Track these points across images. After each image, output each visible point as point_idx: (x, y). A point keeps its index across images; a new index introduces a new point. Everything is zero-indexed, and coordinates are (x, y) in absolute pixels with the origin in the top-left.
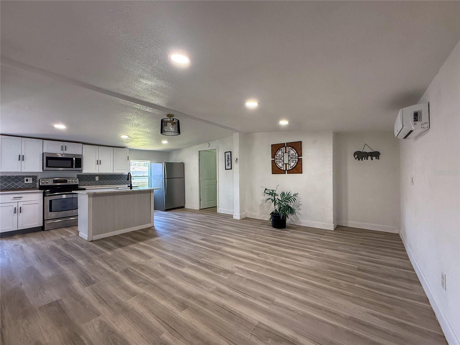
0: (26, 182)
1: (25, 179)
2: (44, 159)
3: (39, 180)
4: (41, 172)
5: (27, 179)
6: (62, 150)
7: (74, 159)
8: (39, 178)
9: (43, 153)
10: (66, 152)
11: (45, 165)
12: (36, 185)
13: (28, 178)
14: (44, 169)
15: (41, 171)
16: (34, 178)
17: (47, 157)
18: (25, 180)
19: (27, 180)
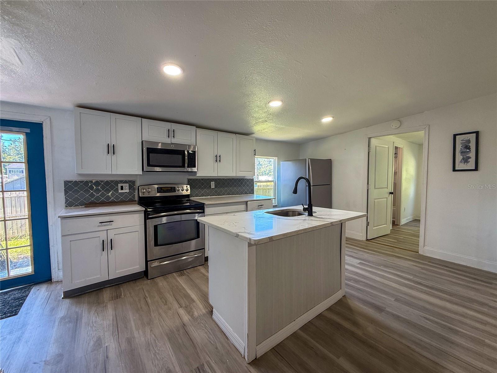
0: (120, 191)
1: (120, 185)
2: (144, 151)
3: (139, 187)
4: (140, 175)
5: (121, 186)
6: (169, 137)
7: (186, 153)
8: (138, 184)
9: (142, 142)
10: (174, 141)
11: (145, 162)
12: (134, 195)
13: (124, 185)
14: (144, 170)
15: (141, 173)
16: (132, 184)
17: (148, 149)
18: (119, 188)
19: (122, 188)
